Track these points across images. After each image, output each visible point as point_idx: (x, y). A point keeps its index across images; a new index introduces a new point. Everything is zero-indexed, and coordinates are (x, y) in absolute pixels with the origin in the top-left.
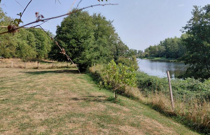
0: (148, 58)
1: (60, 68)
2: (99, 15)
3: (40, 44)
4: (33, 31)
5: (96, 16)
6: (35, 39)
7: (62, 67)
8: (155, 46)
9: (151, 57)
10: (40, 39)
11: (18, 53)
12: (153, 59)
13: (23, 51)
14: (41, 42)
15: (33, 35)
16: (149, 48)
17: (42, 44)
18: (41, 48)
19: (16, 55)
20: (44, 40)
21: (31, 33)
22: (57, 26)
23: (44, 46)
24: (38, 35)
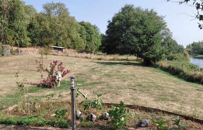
0: (190, 55)
1: (120, 60)
2: (152, 10)
3: (89, 38)
4: (84, 25)
5: (148, 11)
6: (86, 33)
7: (122, 60)
8: (199, 43)
9: (195, 54)
10: (89, 33)
11: (72, 45)
12: (196, 56)
13: (76, 43)
14: (90, 35)
15: (84, 29)
16: (192, 45)
17: (91, 37)
18: (89, 41)
19: (71, 46)
20: (92, 34)
21: (83, 27)
22: (108, 21)
23: (92, 39)
24: (87, 29)
